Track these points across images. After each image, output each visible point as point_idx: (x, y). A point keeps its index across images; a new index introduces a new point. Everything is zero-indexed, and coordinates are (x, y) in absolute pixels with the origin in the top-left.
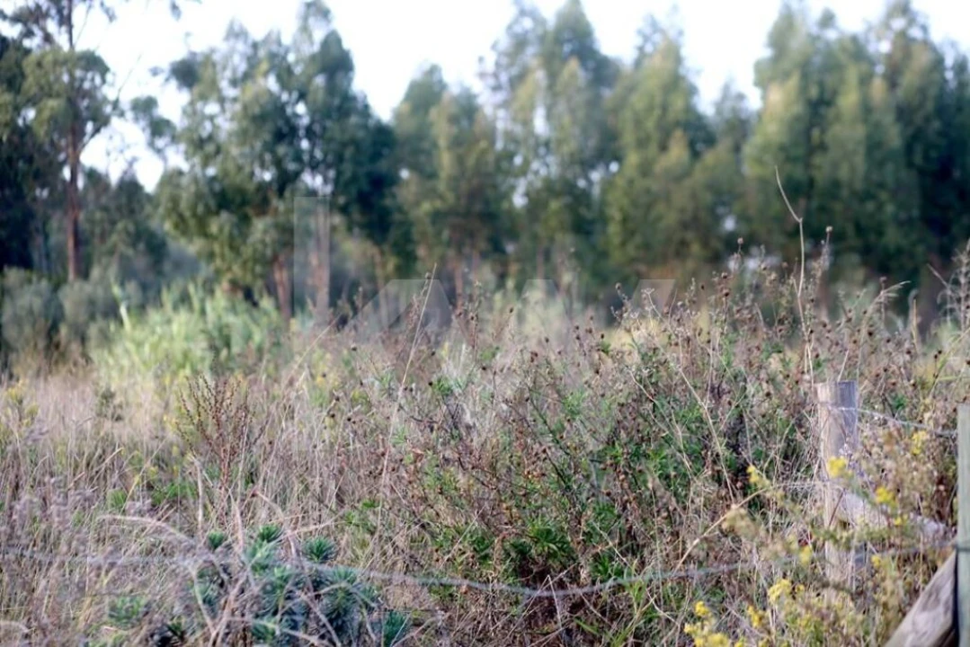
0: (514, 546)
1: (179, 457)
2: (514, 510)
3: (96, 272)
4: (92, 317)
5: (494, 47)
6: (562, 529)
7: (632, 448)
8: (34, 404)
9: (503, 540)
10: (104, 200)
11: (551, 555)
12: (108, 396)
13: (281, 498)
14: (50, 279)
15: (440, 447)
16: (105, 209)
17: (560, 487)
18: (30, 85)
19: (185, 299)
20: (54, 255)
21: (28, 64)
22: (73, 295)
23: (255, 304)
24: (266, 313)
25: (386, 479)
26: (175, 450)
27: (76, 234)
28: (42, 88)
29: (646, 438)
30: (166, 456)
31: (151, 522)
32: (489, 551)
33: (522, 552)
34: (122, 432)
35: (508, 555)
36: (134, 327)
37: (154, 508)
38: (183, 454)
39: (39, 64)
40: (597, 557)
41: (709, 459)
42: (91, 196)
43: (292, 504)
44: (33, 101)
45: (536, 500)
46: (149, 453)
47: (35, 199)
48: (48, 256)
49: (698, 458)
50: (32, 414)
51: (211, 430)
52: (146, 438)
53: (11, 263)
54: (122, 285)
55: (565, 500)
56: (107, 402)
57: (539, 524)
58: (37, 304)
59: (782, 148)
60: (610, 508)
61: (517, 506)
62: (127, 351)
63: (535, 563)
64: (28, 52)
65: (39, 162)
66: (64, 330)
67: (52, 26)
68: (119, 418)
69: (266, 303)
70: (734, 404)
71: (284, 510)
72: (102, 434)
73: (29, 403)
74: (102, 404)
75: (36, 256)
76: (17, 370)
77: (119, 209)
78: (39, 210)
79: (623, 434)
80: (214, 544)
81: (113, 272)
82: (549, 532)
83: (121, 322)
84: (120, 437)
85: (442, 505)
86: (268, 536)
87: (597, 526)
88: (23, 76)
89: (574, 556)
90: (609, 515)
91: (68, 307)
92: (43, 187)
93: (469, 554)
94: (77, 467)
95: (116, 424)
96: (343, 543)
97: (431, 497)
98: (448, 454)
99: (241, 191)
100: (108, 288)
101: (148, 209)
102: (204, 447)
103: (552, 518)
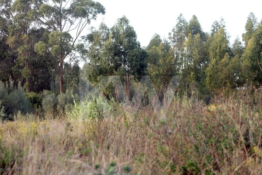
0: (183, 167)
1: (88, 141)
2: (183, 157)
3: (67, 91)
4: (66, 103)
5: (173, 30)
6: (196, 163)
7: (216, 139)
8: (49, 126)
9: (179, 166)
10: (69, 72)
11: (193, 170)
12: (69, 124)
13: (117, 153)
14: (55, 93)
15: (161, 139)
16: (70, 74)
17: (196, 151)
18: (50, 41)
19: (91, 98)
20: (56, 86)
21: (50, 36)
22: (61, 97)
23: (109, 99)
24: (112, 102)
25: (146, 148)
26: (87, 139)
27: (62, 81)
28: (53, 42)
29: (220, 137)
30: (84, 141)
31: (79, 161)
32: (175, 169)
33: (185, 169)
34: (73, 134)
35: (181, 170)
36: (77, 106)
37: (81, 156)
38: (89, 140)
39: (53, 36)
40: (207, 171)
41: (239, 143)
42: (66, 71)
43: (120, 155)
44: (51, 46)
45: (189, 154)
46: (80, 140)
47: (51, 72)
48: (55, 87)
49: (236, 142)
50: (48, 129)
51: (97, 134)
52: (79, 136)
53: (45, 89)
54: (74, 94)
55: (197, 154)
56: (69, 126)
57: (190, 162)
58: (51, 99)
59: (251, 58)
60: (210, 157)
61: (184, 156)
62: (75, 112)
63: (189, 172)
64: (50, 32)
65: (52, 62)
66: (58, 106)
67: (56, 26)
68: (72, 131)
69: (113, 99)
70: (246, 126)
71: (117, 157)
72: (67, 135)
73: (48, 126)
74: (67, 126)
75: (51, 87)
76: (46, 117)
77: (73, 74)
78: (53, 74)
79: (214, 136)
80: (97, 167)
81: (72, 91)
82: (193, 164)
83: (74, 104)
84: (72, 135)
85: (162, 155)
86: (113, 165)
87: (206, 162)
88: (48, 39)
89: (200, 170)
90: (210, 158)
91: (60, 100)
92: (53, 68)
93: (169, 170)
94: (60, 144)
95: (71, 132)
96: (134, 166)
97: (159, 153)
98: (163, 141)
99: (106, 69)
100: (70, 95)
101: (81, 74)
102: (95, 139)
103: (193, 159)
